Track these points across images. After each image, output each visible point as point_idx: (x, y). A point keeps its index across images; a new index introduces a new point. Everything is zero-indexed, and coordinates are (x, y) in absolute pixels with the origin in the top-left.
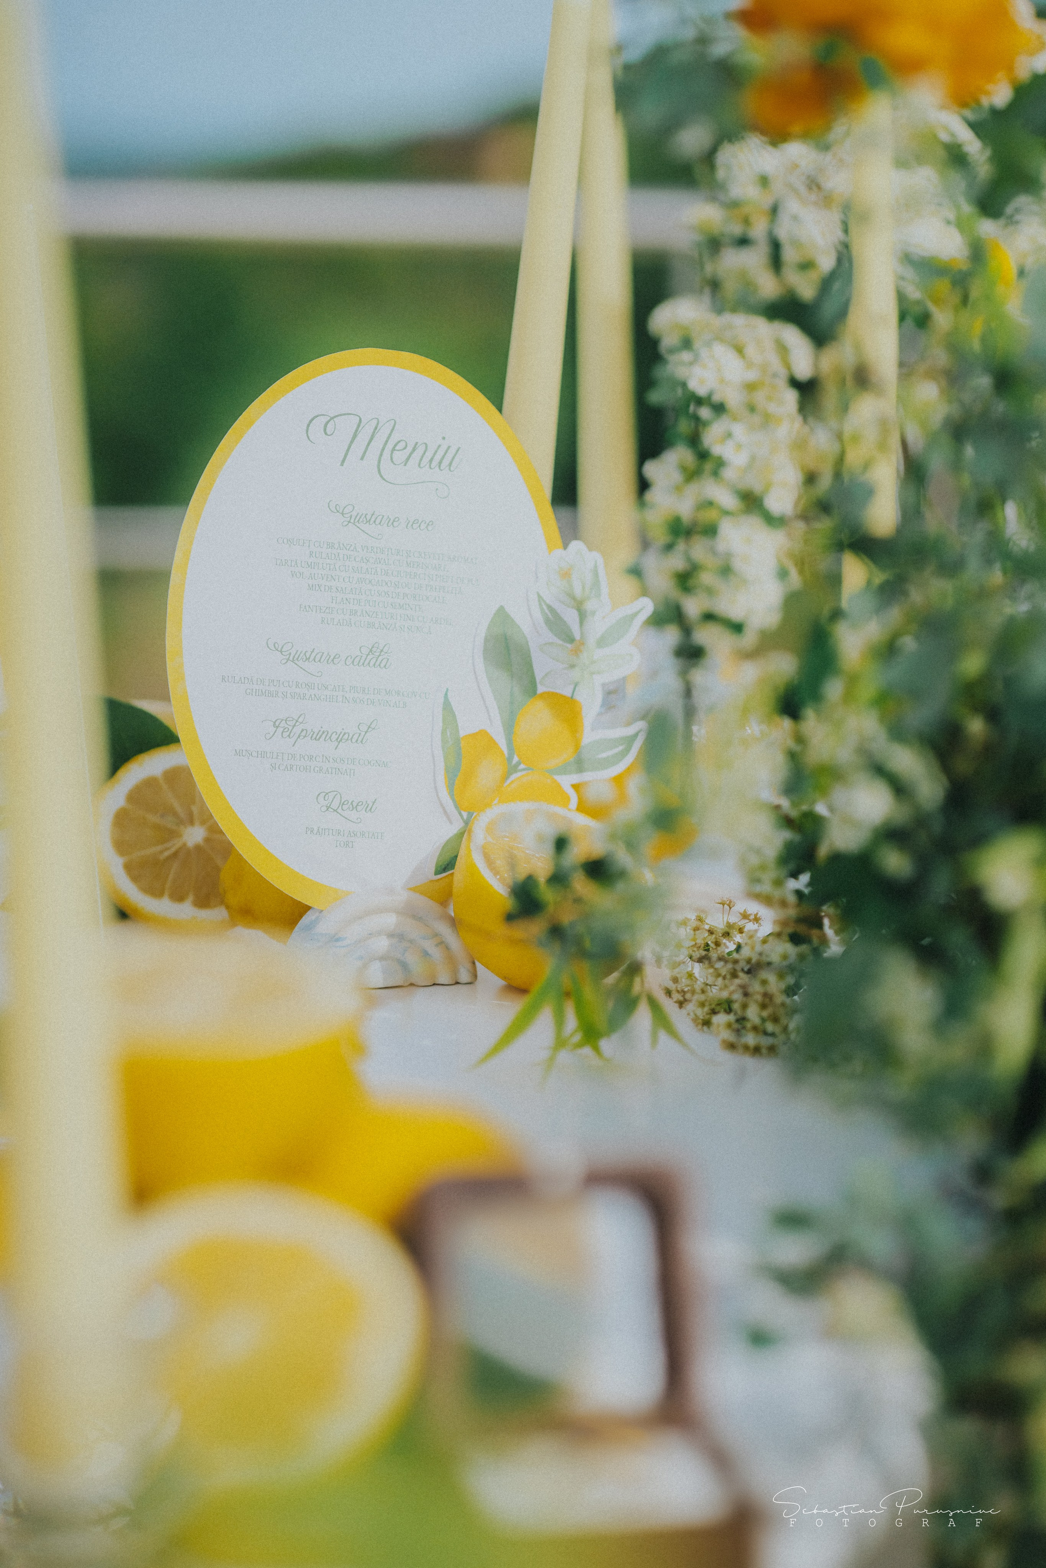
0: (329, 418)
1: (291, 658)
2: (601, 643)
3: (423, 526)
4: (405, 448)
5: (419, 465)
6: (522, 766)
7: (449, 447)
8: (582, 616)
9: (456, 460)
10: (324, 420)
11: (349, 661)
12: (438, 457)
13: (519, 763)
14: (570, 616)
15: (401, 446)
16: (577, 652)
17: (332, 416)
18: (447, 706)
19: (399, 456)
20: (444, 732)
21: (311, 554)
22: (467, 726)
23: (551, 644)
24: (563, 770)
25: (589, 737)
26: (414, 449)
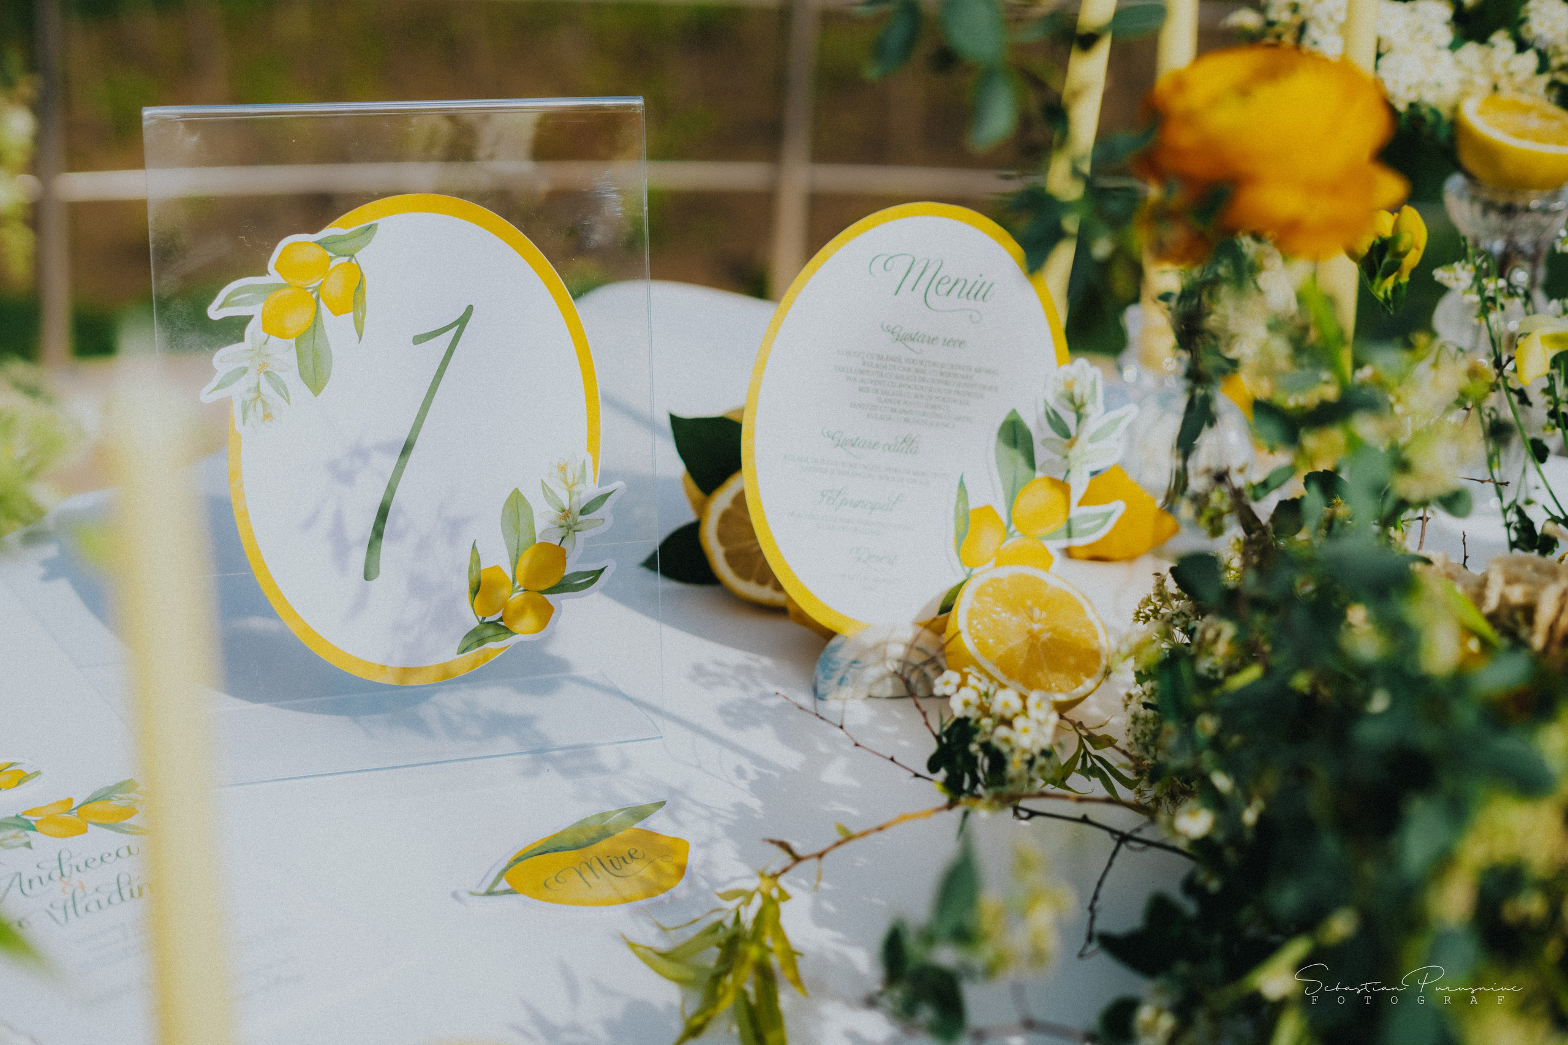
0: (888, 257)
1: (840, 443)
2: (1093, 439)
3: (957, 344)
4: (949, 281)
5: (959, 296)
6: (1017, 533)
7: (984, 283)
8: (1080, 418)
9: (989, 293)
10: (886, 258)
11: (887, 447)
12: (973, 292)
13: (1015, 531)
14: (1069, 418)
15: (944, 281)
16: (1071, 446)
17: (892, 255)
18: (962, 484)
19: (943, 289)
20: (957, 507)
21: (864, 364)
22: (975, 502)
23: (1052, 439)
24: (1052, 537)
25: (1076, 511)
26: (956, 284)
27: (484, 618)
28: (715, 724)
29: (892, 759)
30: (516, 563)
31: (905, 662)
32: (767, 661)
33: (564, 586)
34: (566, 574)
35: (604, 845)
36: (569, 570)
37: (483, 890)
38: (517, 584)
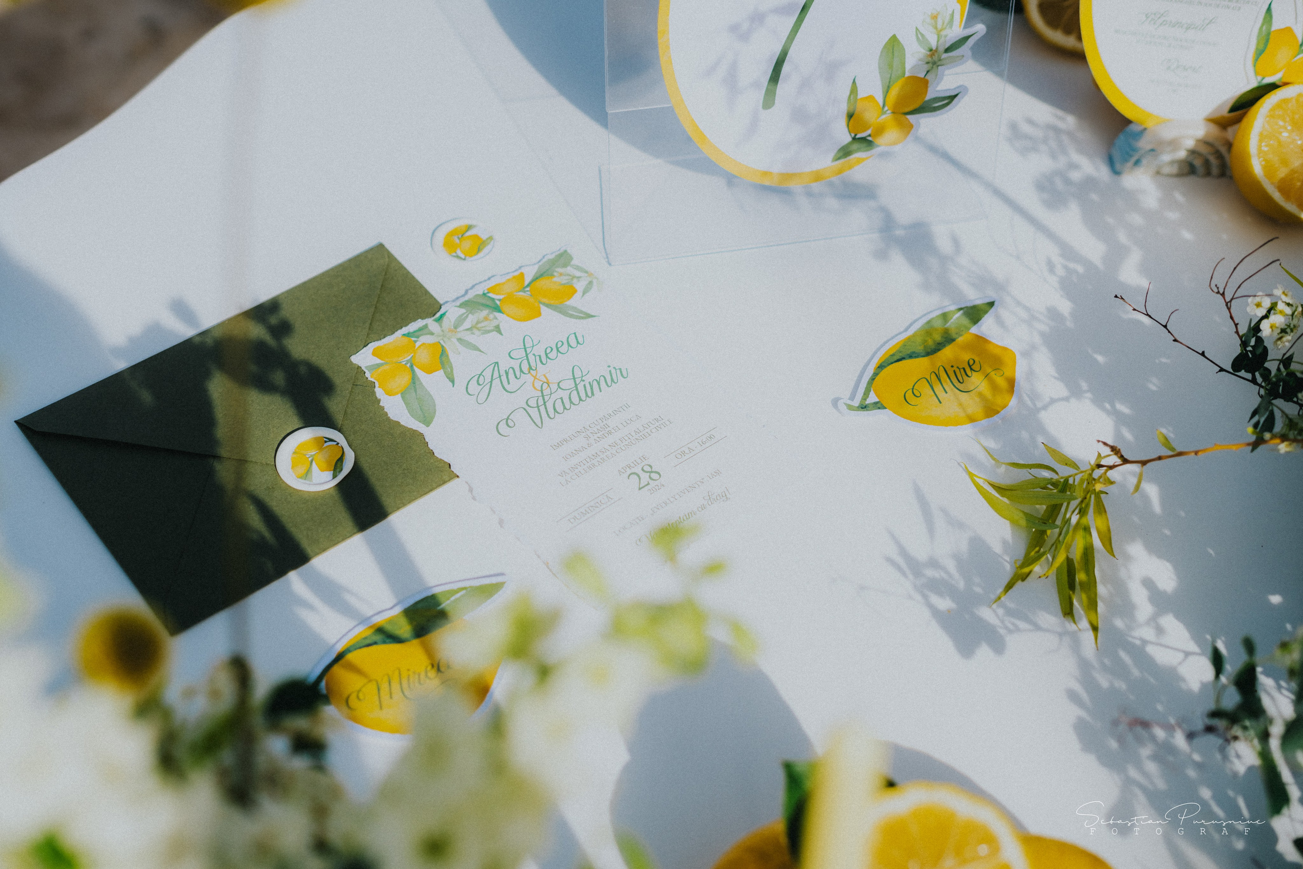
18: (1269, 10)
20: (1261, 28)
22: (1278, 25)
27: (856, 135)
28: (1032, 201)
29: (1203, 354)
30: (887, 92)
31: (1193, 152)
32: (1070, 121)
33: (926, 108)
34: (927, 98)
35: (947, 353)
36: (930, 95)
37: (856, 403)
38: (886, 108)
